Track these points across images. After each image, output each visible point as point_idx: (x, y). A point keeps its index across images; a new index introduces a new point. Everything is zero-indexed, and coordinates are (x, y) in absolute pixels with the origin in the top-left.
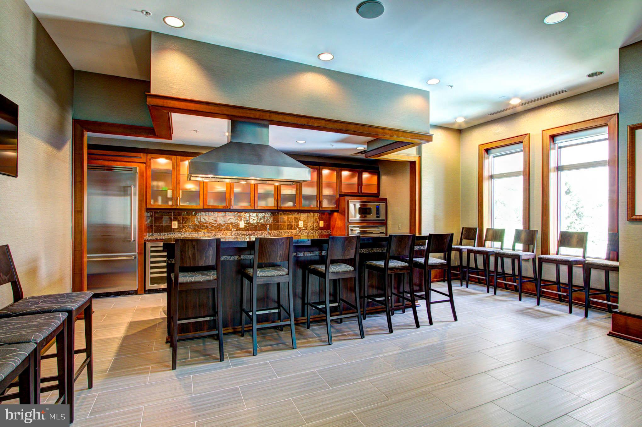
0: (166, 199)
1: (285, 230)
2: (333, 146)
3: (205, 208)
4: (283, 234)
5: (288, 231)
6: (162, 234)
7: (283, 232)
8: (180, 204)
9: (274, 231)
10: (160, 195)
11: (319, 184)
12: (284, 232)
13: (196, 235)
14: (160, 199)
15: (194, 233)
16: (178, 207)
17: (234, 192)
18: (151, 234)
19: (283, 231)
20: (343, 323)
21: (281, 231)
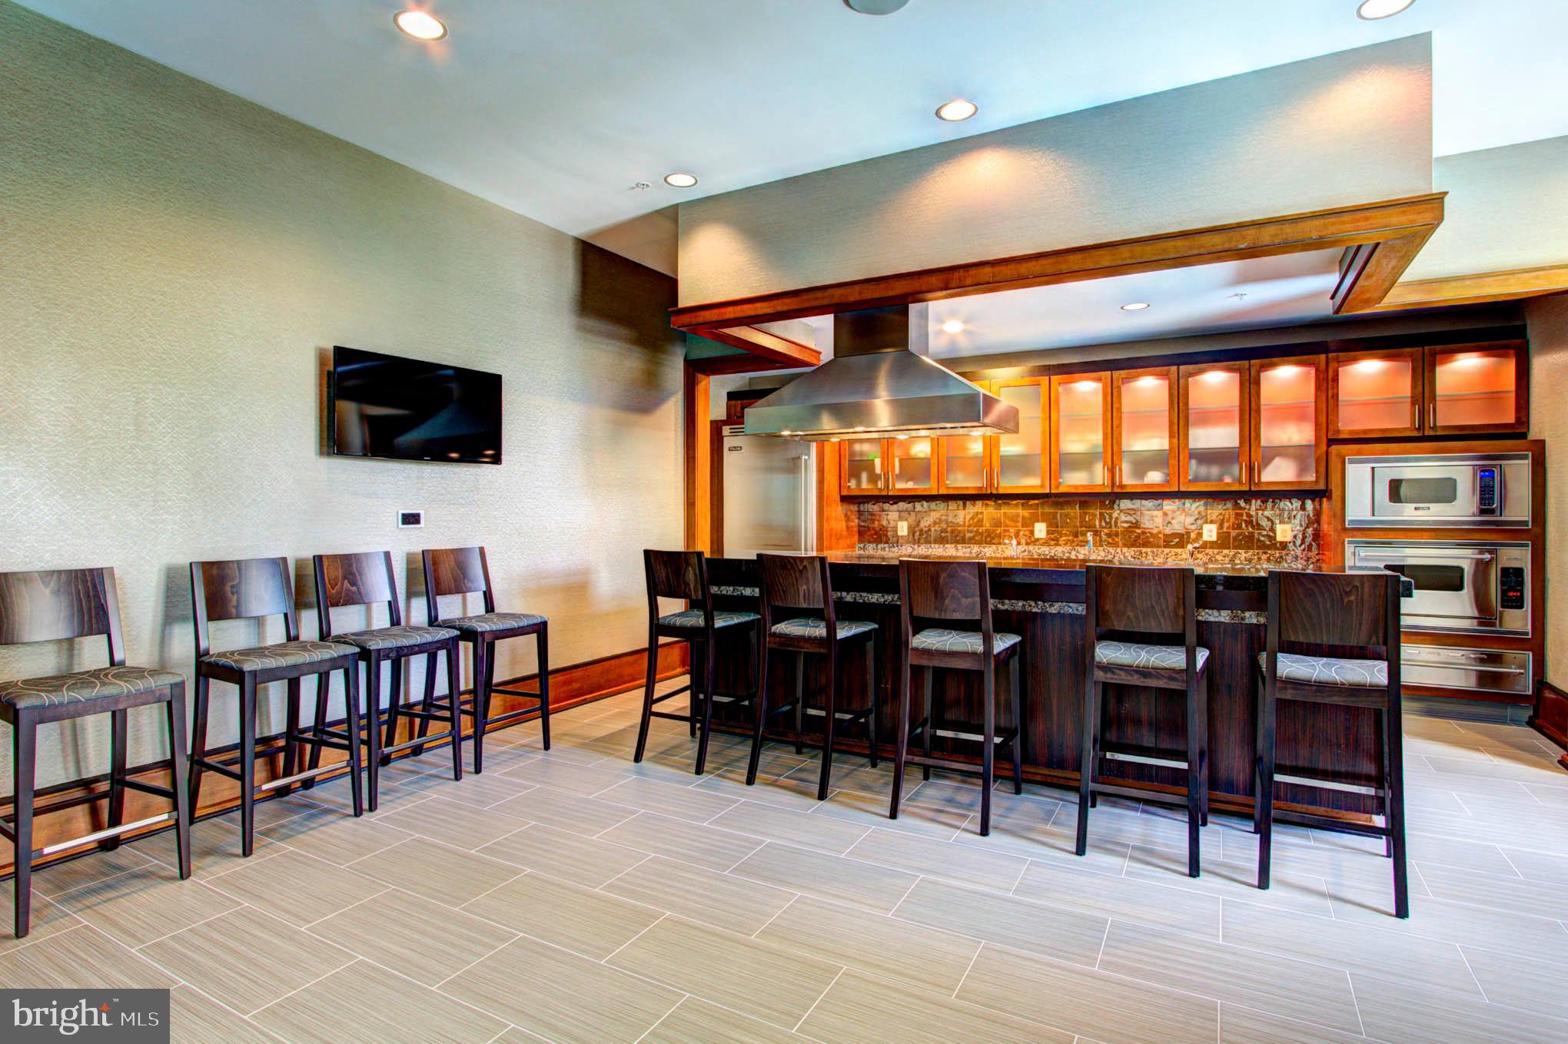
0: (873, 478)
1: (1158, 546)
2: (1245, 297)
3: (940, 493)
4: (1150, 557)
5: (1167, 550)
6: (879, 546)
7: (1150, 554)
8: (894, 485)
9: (1125, 550)
10: (864, 470)
11: (1250, 412)
12: (1153, 552)
13: (941, 550)
14: (864, 476)
15: (937, 546)
16: (891, 493)
17: (1002, 453)
18: (862, 545)
19: (1149, 550)
20: (1022, 795)
21: (1144, 550)
